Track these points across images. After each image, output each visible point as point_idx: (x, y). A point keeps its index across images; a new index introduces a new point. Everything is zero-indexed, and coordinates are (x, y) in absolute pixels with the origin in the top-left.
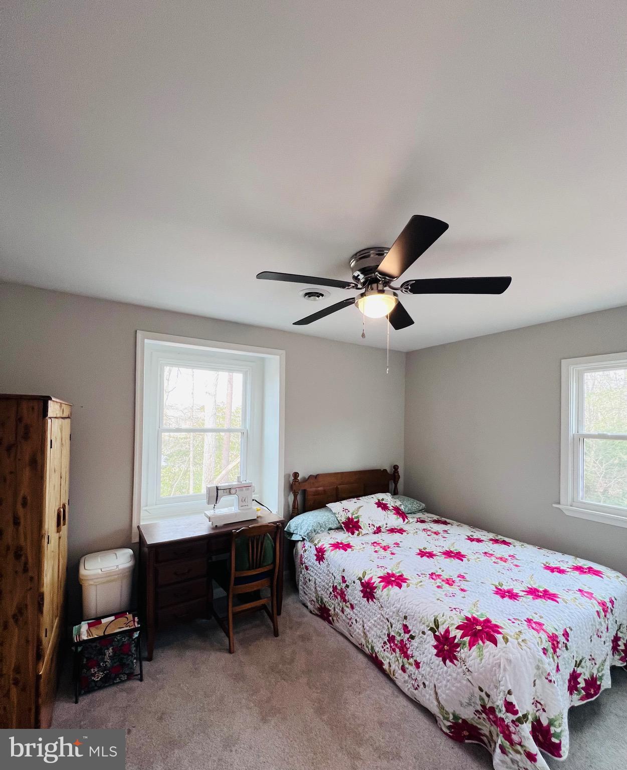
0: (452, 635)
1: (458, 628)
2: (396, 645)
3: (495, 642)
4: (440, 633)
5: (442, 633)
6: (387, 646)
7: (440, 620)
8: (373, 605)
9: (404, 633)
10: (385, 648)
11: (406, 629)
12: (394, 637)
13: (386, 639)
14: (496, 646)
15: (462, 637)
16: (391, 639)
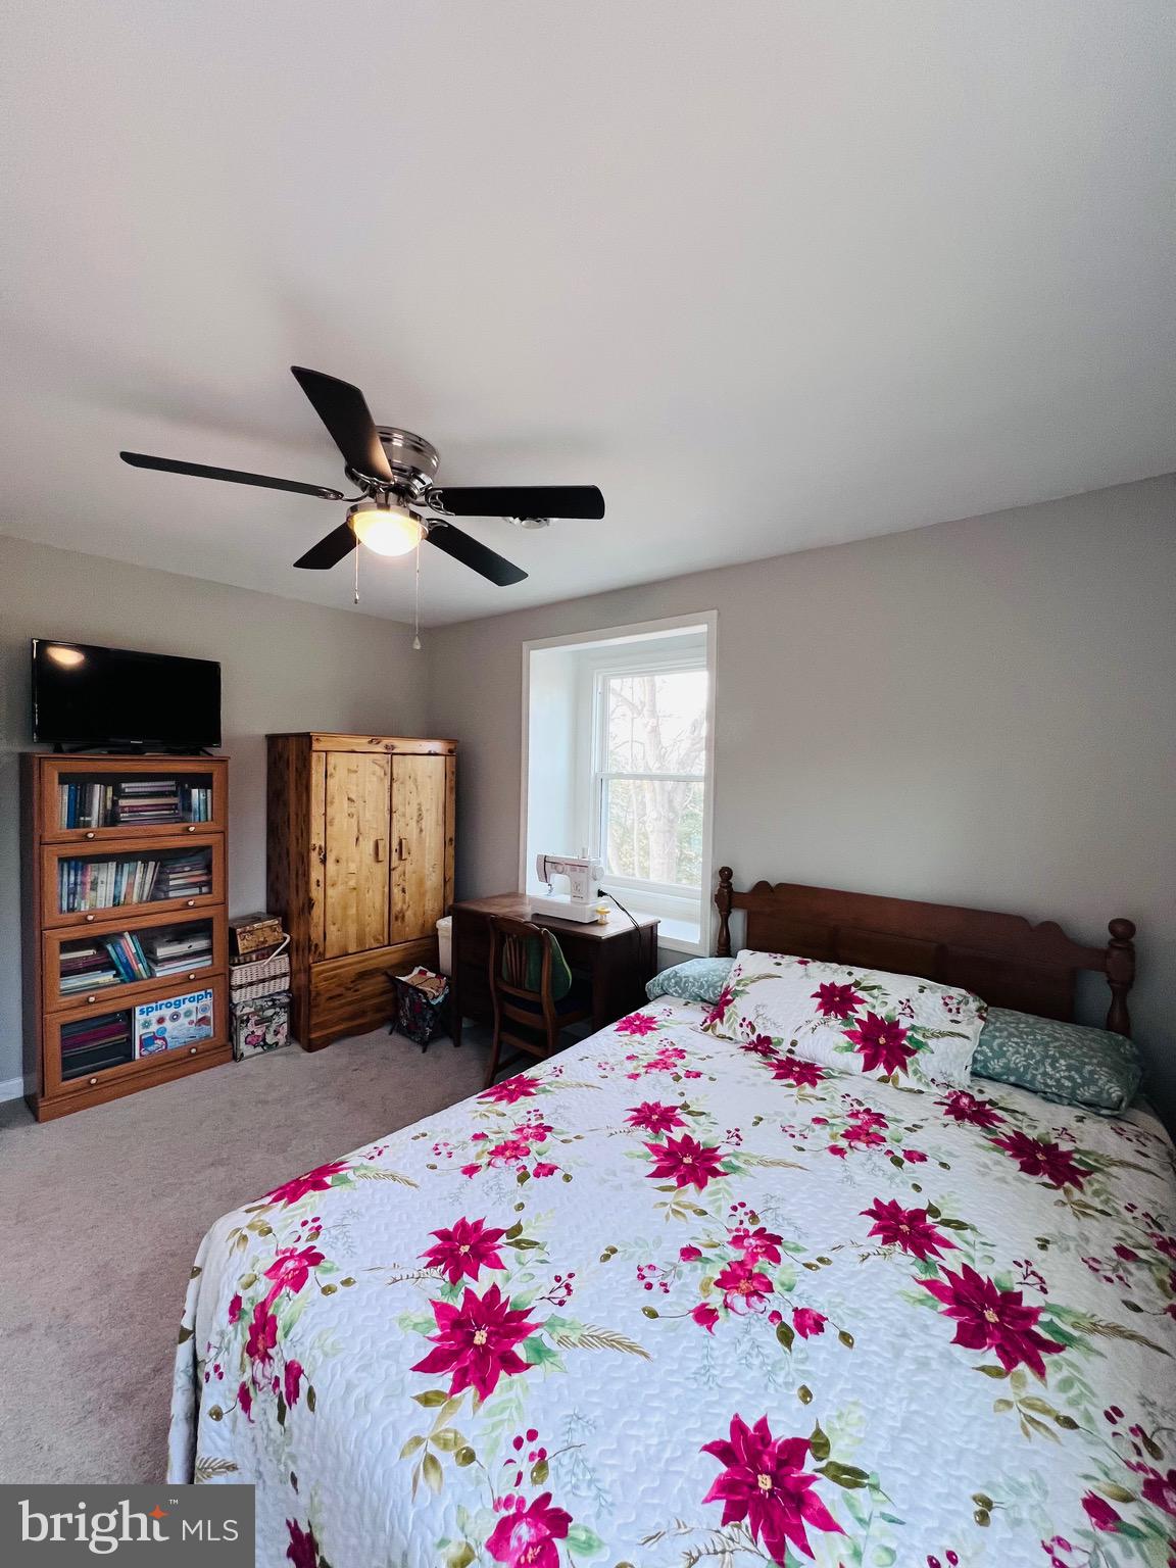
0: (484, 1270)
1: (494, 1292)
2: (526, 1138)
3: (428, 1366)
4: (500, 1247)
5: (497, 1251)
6: (533, 1118)
7: (530, 1254)
8: (621, 1116)
9: (540, 1164)
10: (533, 1114)
11: (545, 1170)
12: (542, 1138)
13: (546, 1122)
14: (416, 1368)
15: (469, 1294)
16: (542, 1132)
